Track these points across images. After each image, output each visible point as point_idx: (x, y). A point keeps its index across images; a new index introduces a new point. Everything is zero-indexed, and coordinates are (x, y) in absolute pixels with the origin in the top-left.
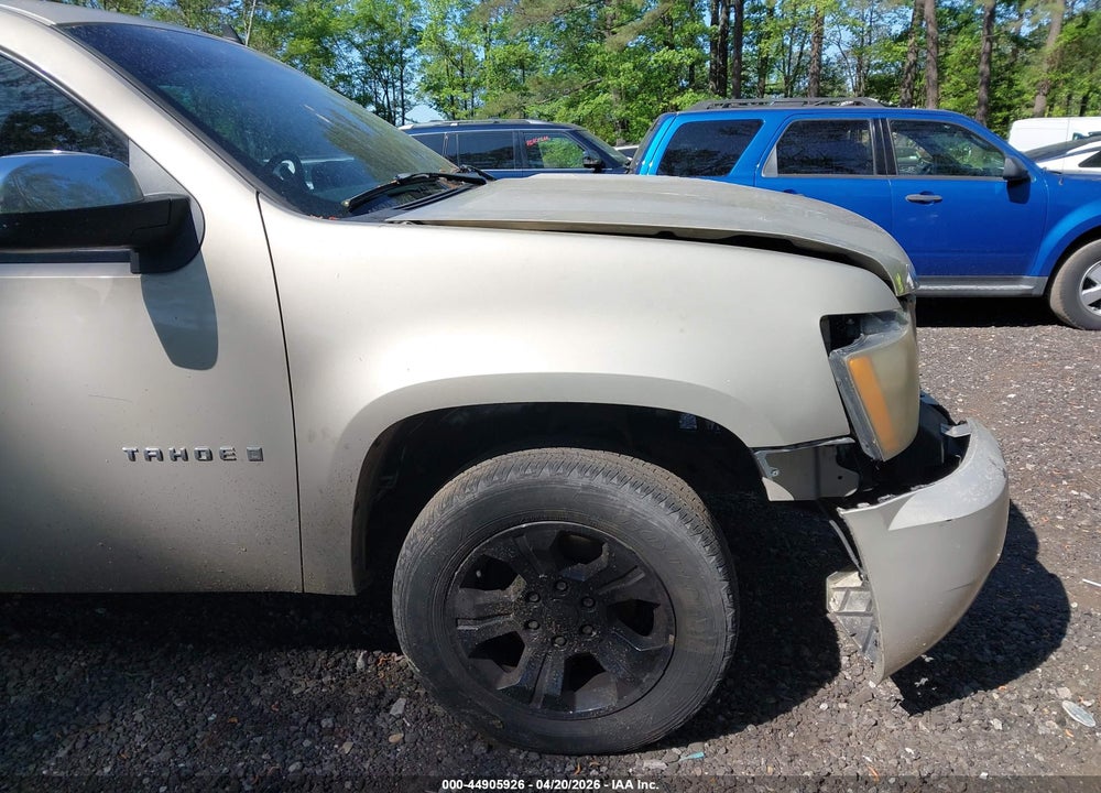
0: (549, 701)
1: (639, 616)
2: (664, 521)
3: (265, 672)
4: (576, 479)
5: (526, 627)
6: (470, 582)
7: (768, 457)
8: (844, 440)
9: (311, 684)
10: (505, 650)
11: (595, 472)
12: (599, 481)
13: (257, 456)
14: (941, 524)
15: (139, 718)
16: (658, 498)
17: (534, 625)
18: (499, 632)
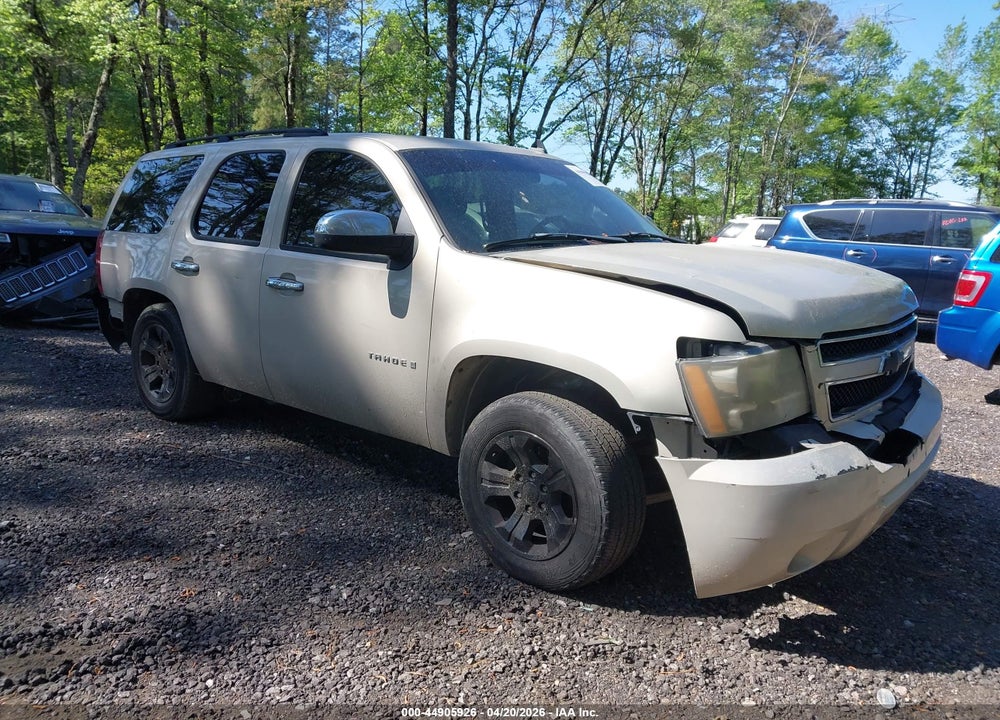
0: (516, 542)
1: (565, 503)
2: (576, 443)
3: (424, 500)
4: (538, 409)
5: (516, 494)
6: (488, 459)
7: (634, 417)
8: (686, 419)
9: (441, 513)
10: (505, 506)
11: (549, 407)
12: (548, 412)
13: (414, 366)
14: (728, 486)
15: (359, 498)
16: (576, 430)
17: (519, 495)
18: (500, 494)
